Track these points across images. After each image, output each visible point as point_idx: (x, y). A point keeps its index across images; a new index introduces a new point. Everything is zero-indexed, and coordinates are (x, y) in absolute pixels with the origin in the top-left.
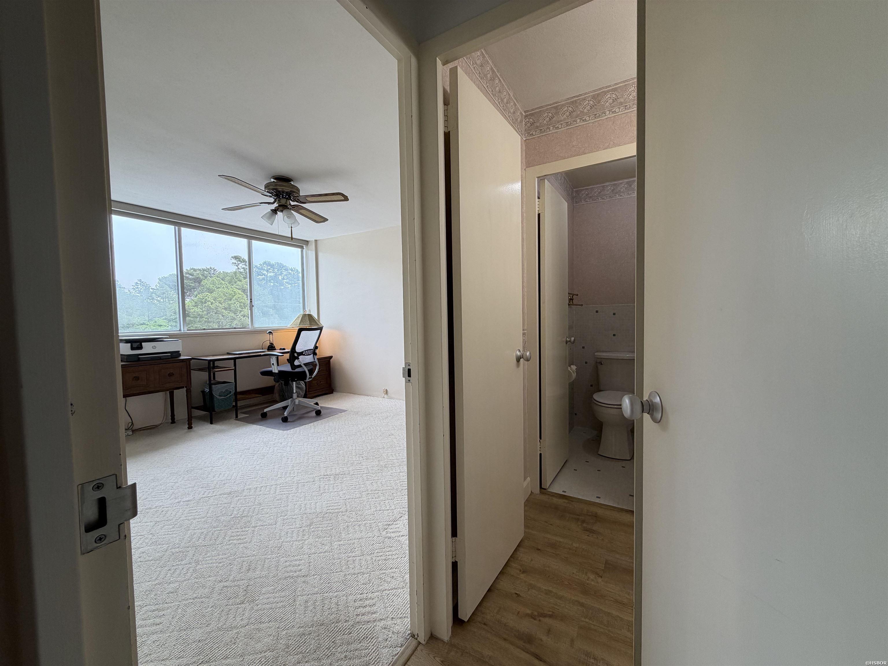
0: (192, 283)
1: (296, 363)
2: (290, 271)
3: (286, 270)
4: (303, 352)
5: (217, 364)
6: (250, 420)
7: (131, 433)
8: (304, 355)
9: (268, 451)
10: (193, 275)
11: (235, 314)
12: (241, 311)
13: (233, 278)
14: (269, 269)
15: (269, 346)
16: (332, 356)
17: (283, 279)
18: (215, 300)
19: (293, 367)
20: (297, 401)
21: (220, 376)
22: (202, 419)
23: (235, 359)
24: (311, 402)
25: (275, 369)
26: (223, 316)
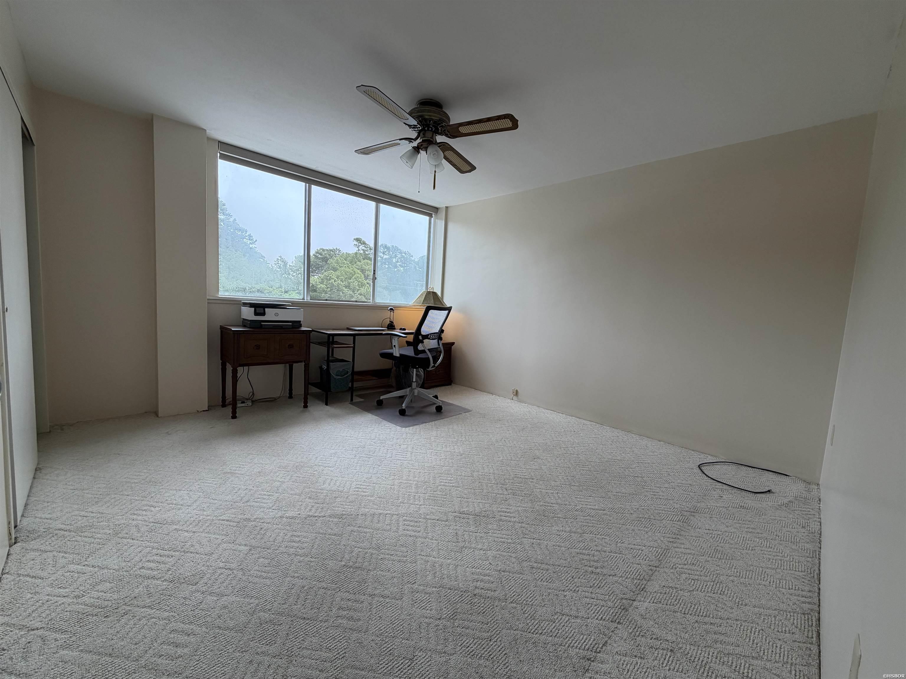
0: (320, 262)
1: (420, 347)
2: (404, 255)
3: (401, 253)
4: (428, 335)
5: (336, 339)
6: (366, 408)
7: (251, 404)
8: (429, 339)
9: (385, 454)
10: (321, 255)
11: (353, 292)
12: (358, 290)
13: (354, 259)
14: (386, 252)
15: (389, 324)
16: (454, 343)
17: (397, 262)
18: (337, 279)
19: (417, 352)
20: (416, 392)
21: (339, 353)
22: (318, 397)
23: (354, 335)
24: (429, 393)
25: (396, 353)
26: (343, 293)
